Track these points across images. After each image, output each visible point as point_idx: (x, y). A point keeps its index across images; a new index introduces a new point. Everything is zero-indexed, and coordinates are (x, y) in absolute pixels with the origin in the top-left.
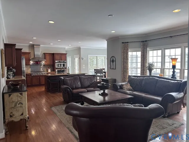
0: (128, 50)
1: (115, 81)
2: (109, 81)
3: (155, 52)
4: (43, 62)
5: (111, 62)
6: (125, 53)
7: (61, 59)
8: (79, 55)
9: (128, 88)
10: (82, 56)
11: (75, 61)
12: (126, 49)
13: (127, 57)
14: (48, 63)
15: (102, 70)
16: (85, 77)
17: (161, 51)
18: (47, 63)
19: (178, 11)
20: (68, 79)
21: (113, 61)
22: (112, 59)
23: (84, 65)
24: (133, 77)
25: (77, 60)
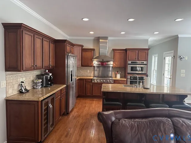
4: (112, 63)
7: (138, 59)
8: (173, 51)
10: (180, 52)
11: (165, 61)
14: (118, 64)
18: (115, 64)
23: (183, 71)
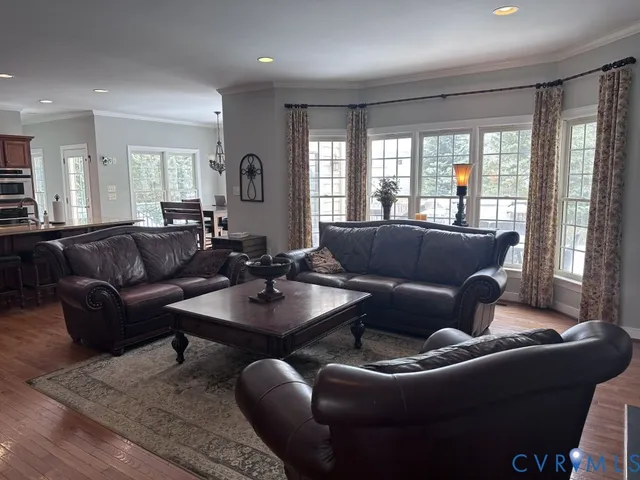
0: (307, 135)
1: (262, 243)
2: (244, 245)
3: (391, 143)
5: (245, 177)
6: (297, 145)
7: (5, 162)
8: (84, 146)
9: (330, 266)
10: (100, 151)
11: (67, 168)
12: (301, 129)
13: (303, 158)
15: (196, 204)
16: (155, 235)
17: (409, 140)
19: (511, 12)
20: (84, 247)
21: (251, 172)
22: (246, 165)
23: (112, 188)
24: (337, 228)
25: (75, 165)
